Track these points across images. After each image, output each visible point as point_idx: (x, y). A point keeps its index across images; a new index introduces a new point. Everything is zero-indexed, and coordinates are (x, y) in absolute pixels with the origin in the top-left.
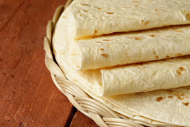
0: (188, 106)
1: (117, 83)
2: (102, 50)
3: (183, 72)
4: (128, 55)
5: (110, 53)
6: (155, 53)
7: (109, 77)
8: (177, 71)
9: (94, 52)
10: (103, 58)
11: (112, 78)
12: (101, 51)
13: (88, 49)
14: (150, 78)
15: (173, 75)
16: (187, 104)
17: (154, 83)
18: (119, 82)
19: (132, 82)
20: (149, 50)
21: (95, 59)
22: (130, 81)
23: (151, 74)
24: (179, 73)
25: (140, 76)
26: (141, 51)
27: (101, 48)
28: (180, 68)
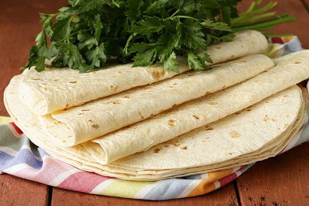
0: (187, 150)
1: (118, 148)
2: (91, 121)
3: (175, 124)
4: (116, 121)
5: (99, 123)
6: (140, 114)
7: (107, 144)
8: (169, 124)
9: (83, 125)
10: (94, 129)
11: (111, 143)
12: (91, 123)
13: (77, 124)
14: (146, 136)
15: (167, 128)
16: (185, 148)
17: (152, 139)
18: (120, 146)
19: (132, 144)
20: (135, 112)
21: (87, 132)
22: (130, 142)
23: (146, 132)
24: (172, 125)
25: (136, 136)
26: (127, 115)
27: (88, 119)
28: (170, 121)
